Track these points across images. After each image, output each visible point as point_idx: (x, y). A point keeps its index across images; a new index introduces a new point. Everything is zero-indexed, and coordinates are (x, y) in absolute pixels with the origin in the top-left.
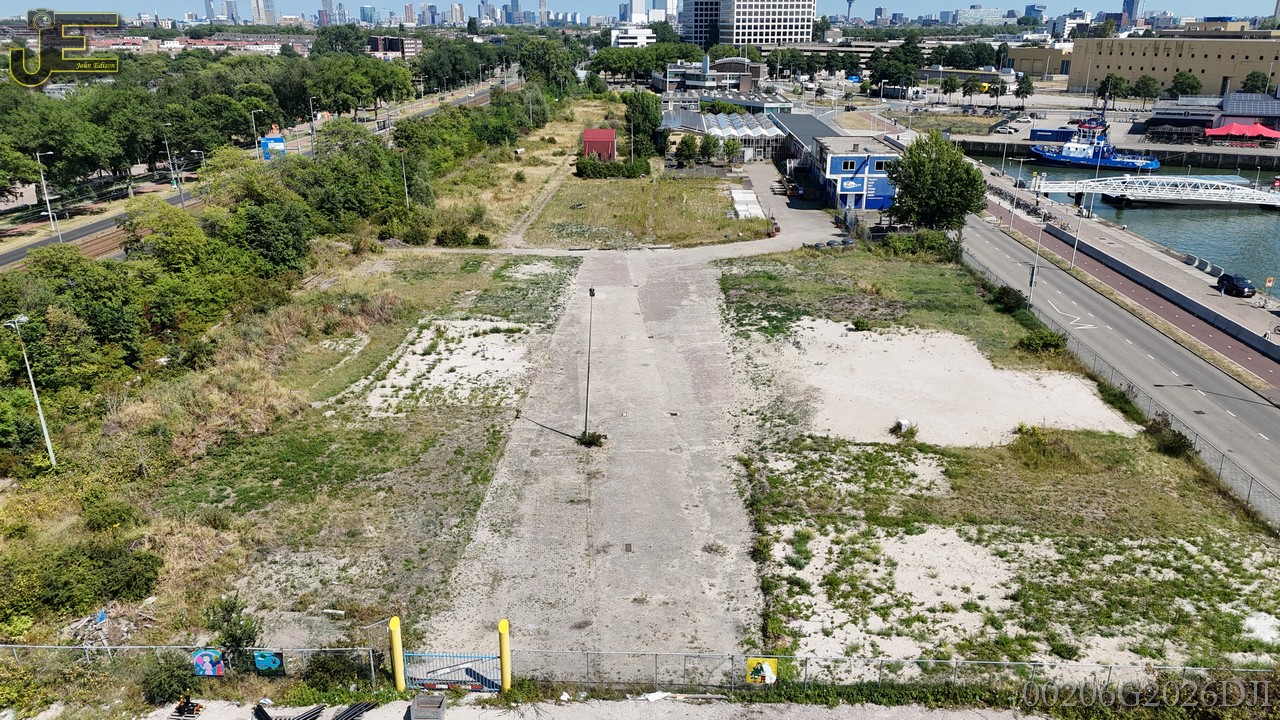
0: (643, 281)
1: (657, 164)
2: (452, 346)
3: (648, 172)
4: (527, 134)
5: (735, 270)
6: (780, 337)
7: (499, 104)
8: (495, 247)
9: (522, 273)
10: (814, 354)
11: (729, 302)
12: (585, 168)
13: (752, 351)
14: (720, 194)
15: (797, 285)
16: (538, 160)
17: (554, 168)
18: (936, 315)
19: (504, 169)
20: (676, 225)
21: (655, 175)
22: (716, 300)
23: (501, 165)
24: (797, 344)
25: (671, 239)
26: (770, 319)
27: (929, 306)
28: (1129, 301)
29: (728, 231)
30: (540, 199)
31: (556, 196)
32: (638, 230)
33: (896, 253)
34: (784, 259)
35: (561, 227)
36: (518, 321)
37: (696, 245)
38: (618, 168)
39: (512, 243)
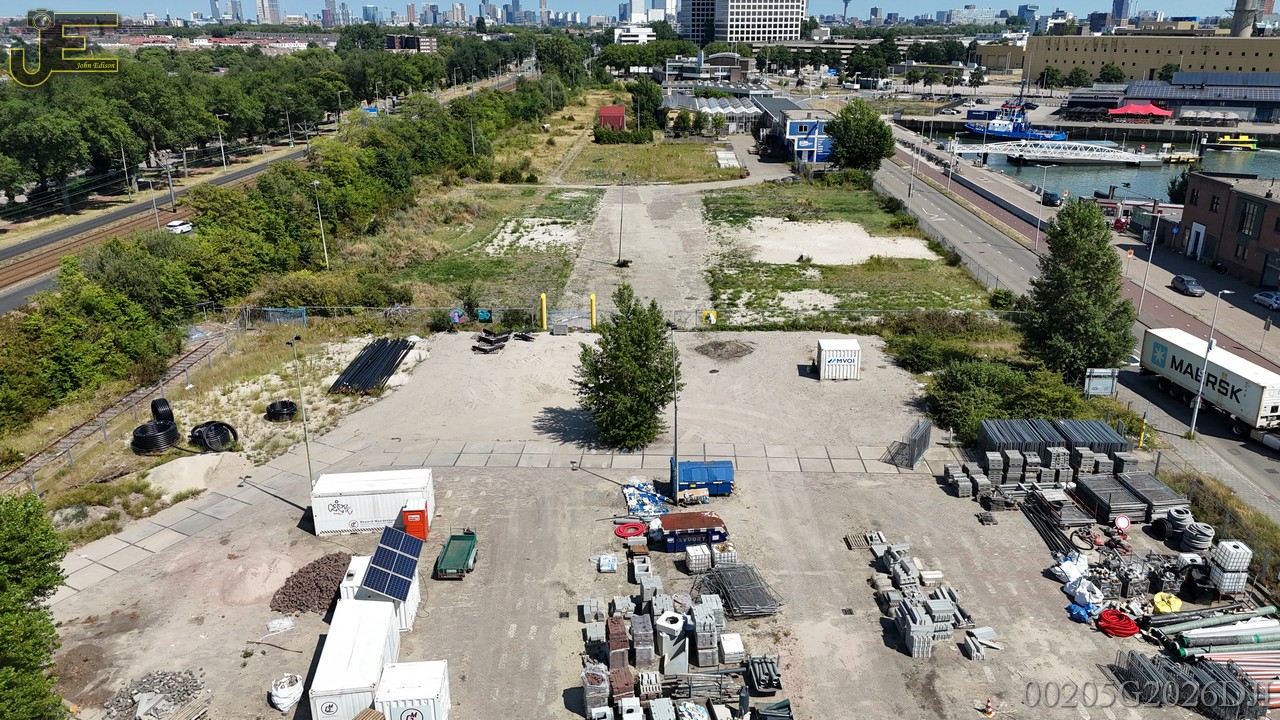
0: (650, 201)
1: (659, 136)
2: (529, 230)
3: (651, 140)
4: (549, 114)
5: (714, 195)
6: (741, 225)
7: (524, 91)
8: (542, 184)
9: (565, 197)
10: (759, 232)
11: (708, 210)
12: (602, 136)
13: (721, 231)
14: (707, 153)
15: (757, 202)
16: (563, 131)
17: (575, 138)
18: (844, 214)
19: (537, 138)
20: (674, 171)
21: (657, 142)
22: (700, 209)
23: (534, 135)
24: (750, 228)
25: (669, 179)
26: (734, 217)
27: (841, 211)
28: (975, 208)
29: (712, 175)
30: (569, 157)
31: (581, 154)
32: (645, 174)
33: (829, 185)
34: (749, 189)
35: (588, 173)
36: (568, 219)
37: (687, 183)
38: (628, 136)
39: (554, 181)
